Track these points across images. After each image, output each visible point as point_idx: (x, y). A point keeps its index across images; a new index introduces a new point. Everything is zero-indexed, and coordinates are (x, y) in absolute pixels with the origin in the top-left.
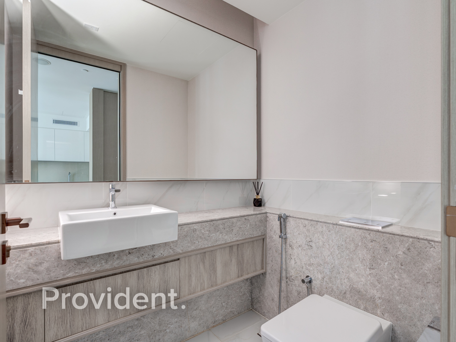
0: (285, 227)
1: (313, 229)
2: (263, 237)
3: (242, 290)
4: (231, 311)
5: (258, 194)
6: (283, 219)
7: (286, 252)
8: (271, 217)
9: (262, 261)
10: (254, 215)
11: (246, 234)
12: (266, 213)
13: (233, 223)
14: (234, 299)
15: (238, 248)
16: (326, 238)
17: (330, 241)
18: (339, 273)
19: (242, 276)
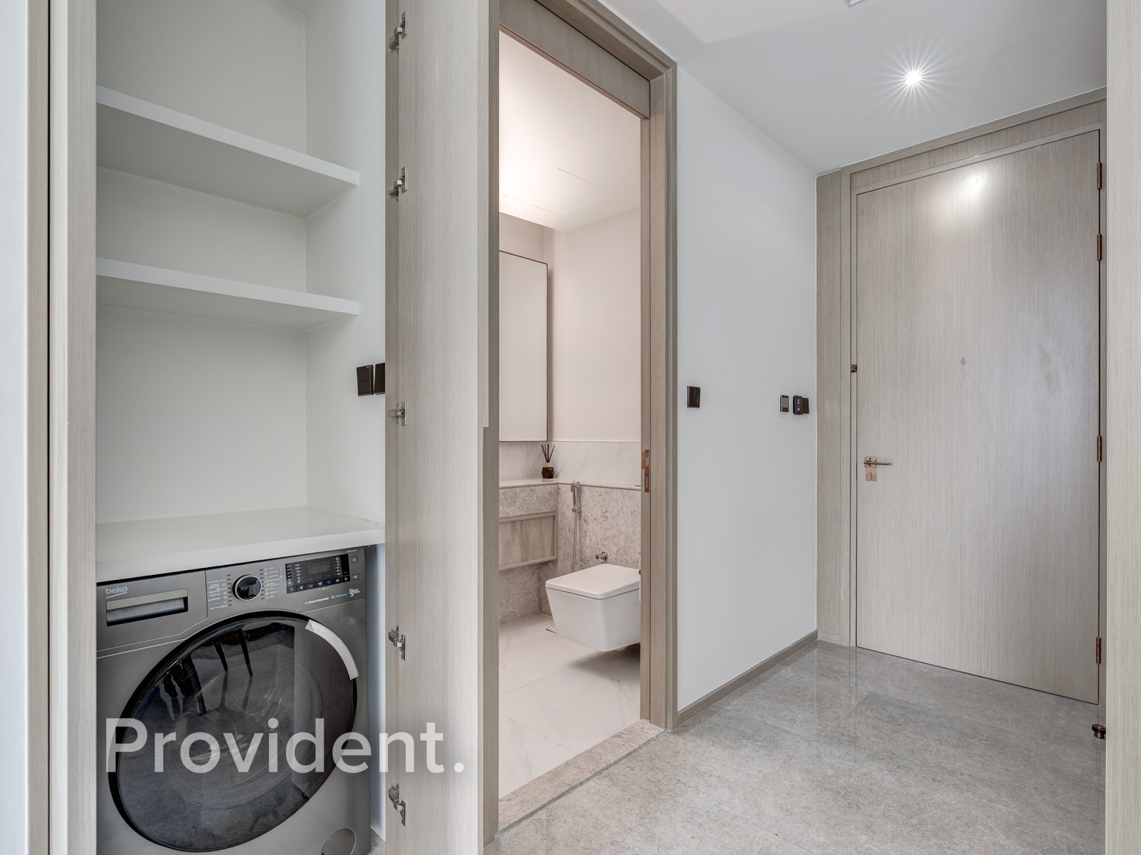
0: (580, 499)
1: (608, 497)
2: (554, 514)
3: (526, 586)
4: (512, 612)
5: (548, 461)
6: (577, 489)
7: (580, 529)
8: (564, 489)
9: (553, 544)
10: (541, 485)
11: (532, 508)
12: (558, 484)
13: (516, 494)
14: (516, 596)
15: (521, 525)
16: (620, 505)
17: (625, 509)
18: (632, 542)
19: (526, 560)
